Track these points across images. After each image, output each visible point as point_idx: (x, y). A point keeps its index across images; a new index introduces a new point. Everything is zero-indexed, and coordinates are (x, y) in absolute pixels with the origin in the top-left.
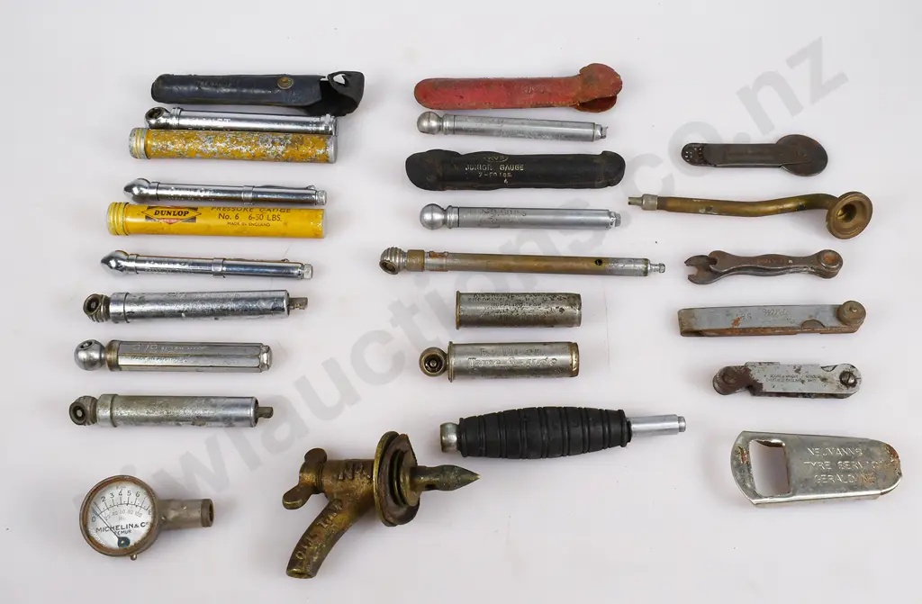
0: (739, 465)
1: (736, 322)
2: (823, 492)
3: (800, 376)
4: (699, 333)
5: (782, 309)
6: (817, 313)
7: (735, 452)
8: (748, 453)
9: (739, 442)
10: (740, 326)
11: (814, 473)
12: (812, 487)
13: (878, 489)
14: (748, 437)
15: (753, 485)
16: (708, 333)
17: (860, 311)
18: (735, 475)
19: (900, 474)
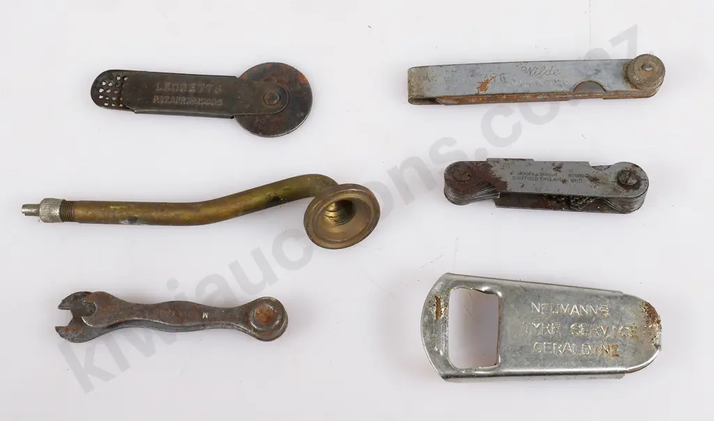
0: (430, 321)
1: (483, 85)
2: (543, 366)
3: (559, 175)
4: (433, 101)
5: (548, 67)
6: (598, 71)
7: (429, 303)
8: (446, 305)
9: (437, 288)
10: (488, 92)
11: (535, 338)
12: (527, 359)
13: (622, 365)
14: (450, 282)
15: (446, 353)
16: (444, 101)
17: (657, 68)
18: (424, 334)
19: (658, 346)
